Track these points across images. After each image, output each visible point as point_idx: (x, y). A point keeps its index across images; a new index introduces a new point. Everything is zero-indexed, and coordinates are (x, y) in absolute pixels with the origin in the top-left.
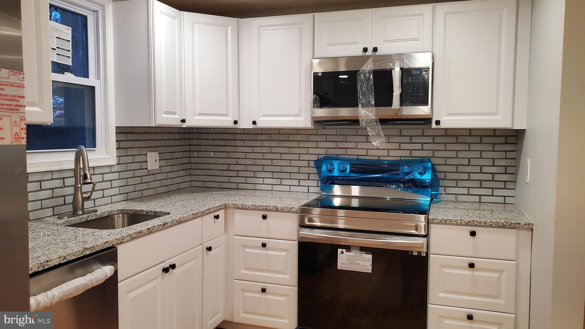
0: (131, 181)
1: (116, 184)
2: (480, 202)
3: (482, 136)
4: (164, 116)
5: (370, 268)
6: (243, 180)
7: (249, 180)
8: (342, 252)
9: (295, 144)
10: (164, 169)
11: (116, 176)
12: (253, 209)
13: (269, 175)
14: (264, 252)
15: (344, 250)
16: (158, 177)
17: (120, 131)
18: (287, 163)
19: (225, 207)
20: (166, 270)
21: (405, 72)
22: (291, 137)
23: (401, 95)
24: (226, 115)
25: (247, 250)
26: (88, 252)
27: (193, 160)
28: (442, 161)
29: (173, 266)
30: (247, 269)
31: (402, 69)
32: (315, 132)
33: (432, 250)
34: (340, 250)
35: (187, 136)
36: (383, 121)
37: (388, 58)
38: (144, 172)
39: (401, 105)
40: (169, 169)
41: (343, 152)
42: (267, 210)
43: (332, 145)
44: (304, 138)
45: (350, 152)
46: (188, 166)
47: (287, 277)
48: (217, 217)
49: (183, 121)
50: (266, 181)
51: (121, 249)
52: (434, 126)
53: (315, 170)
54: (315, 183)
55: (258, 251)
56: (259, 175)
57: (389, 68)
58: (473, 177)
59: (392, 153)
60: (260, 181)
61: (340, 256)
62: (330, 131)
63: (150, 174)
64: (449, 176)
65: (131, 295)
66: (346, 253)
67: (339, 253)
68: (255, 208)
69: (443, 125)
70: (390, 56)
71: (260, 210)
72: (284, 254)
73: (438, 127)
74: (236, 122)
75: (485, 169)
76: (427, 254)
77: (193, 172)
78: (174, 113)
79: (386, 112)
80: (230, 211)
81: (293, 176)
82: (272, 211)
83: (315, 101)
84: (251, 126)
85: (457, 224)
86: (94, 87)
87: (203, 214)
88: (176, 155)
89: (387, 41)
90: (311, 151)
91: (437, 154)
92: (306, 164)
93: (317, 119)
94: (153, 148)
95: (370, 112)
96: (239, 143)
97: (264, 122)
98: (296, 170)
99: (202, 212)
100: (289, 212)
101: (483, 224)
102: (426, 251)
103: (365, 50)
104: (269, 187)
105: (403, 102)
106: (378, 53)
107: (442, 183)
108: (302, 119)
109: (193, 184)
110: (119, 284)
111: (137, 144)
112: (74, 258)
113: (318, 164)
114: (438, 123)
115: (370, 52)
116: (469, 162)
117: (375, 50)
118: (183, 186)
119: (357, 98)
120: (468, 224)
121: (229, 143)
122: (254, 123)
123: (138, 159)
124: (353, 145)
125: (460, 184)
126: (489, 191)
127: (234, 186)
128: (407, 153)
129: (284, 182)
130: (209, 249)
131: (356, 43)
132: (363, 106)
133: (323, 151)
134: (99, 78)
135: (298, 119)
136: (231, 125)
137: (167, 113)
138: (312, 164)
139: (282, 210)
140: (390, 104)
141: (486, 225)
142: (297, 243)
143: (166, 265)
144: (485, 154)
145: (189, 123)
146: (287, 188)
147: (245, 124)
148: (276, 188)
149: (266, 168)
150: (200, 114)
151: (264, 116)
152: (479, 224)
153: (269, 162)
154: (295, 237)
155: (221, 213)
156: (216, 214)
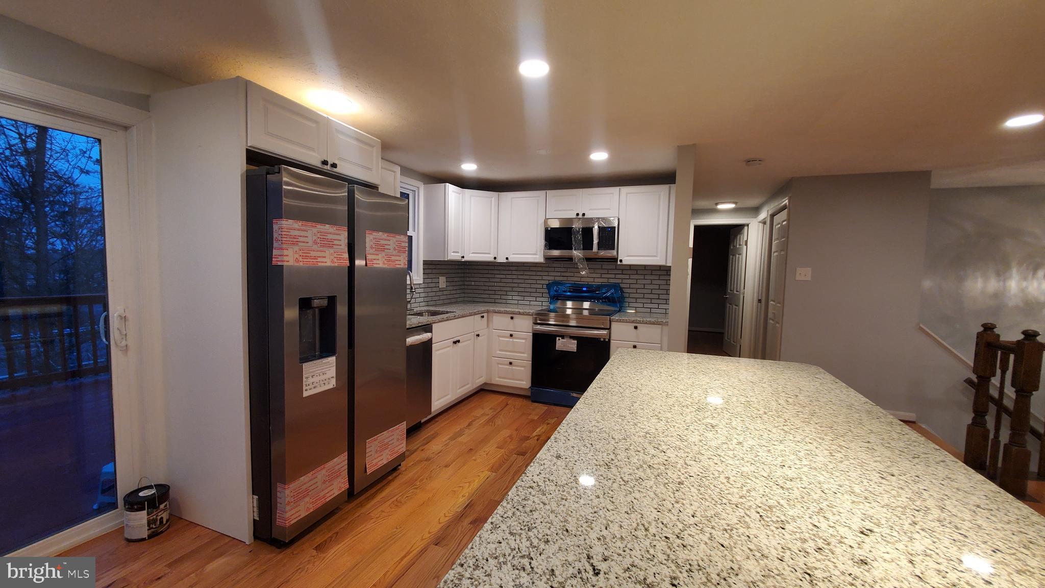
0: (431, 294)
1: (422, 295)
2: (650, 312)
3: (652, 270)
4: (452, 254)
5: (576, 349)
6: (499, 297)
7: (503, 297)
8: (559, 339)
9: (534, 273)
10: (449, 288)
11: (422, 290)
12: (504, 313)
13: (516, 294)
14: (511, 340)
15: (560, 338)
16: (445, 293)
17: (426, 263)
18: (528, 286)
19: (488, 312)
20: (455, 343)
21: (601, 229)
22: (532, 269)
23: (598, 243)
24: (489, 254)
25: (501, 339)
26: (420, 325)
27: (466, 283)
28: (628, 286)
29: (459, 341)
30: (500, 350)
31: (599, 227)
32: (547, 265)
33: (613, 337)
34: (558, 338)
35: (463, 267)
36: (588, 260)
37: (591, 220)
38: (437, 289)
39: (598, 249)
40: (451, 288)
41: (565, 278)
42: (514, 314)
43: (559, 274)
44: (540, 269)
45: (570, 279)
46: (463, 287)
47: (526, 355)
48: (483, 317)
49: (463, 257)
50: (514, 298)
51: (434, 326)
52: (619, 263)
53: (546, 291)
54: (546, 299)
55: (508, 339)
56: (509, 293)
57: (591, 226)
58: (646, 296)
59: (596, 280)
60: (510, 297)
61: (558, 342)
62: (556, 264)
63: (442, 290)
64: (631, 295)
65: (438, 352)
66: (561, 340)
67: (557, 339)
68: (506, 313)
69: (624, 263)
70: (592, 218)
71: (508, 314)
72: (524, 341)
73: (621, 263)
74: (495, 258)
75: (654, 292)
76: (609, 340)
77: (466, 291)
78: (458, 252)
79: (589, 253)
80: (491, 314)
81: (533, 294)
82: (517, 314)
83: (546, 246)
84: (505, 261)
85: (627, 322)
86: (412, 236)
87: (475, 314)
88: (456, 279)
89: (591, 209)
90: (545, 278)
91: (625, 281)
92: (540, 286)
93: (547, 257)
94: (442, 274)
95: (579, 253)
96: (495, 272)
97: (514, 258)
98: (534, 290)
99: (475, 312)
100: (527, 315)
101: (641, 322)
102: (608, 338)
103: (578, 214)
104: (516, 302)
105: (599, 248)
106: (585, 217)
107: (626, 300)
108: (537, 256)
109: (466, 299)
110: (433, 345)
111: (434, 271)
112: (414, 326)
113: (549, 286)
114: (621, 261)
115: (580, 216)
116: (644, 287)
117: (584, 215)
118: (459, 300)
119: (572, 244)
120: (633, 322)
121: (490, 272)
122: (507, 259)
123: (434, 280)
124: (572, 274)
125: (638, 300)
126: (656, 306)
127: (493, 301)
128: (605, 280)
129: (526, 298)
130: (478, 335)
131: (572, 210)
132: (575, 250)
133: (552, 278)
134: (414, 231)
135: (535, 256)
136: (492, 260)
137: (454, 252)
138: (545, 286)
139: (523, 314)
140: (592, 249)
141: (643, 323)
142: (531, 334)
143: (455, 339)
144: (654, 282)
145: (466, 259)
146: (528, 303)
147: (501, 259)
148: (520, 302)
149: (515, 289)
150: (473, 253)
151: (514, 254)
152: (640, 322)
153: (516, 285)
154: (531, 331)
155: (485, 315)
156: (482, 315)
